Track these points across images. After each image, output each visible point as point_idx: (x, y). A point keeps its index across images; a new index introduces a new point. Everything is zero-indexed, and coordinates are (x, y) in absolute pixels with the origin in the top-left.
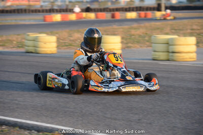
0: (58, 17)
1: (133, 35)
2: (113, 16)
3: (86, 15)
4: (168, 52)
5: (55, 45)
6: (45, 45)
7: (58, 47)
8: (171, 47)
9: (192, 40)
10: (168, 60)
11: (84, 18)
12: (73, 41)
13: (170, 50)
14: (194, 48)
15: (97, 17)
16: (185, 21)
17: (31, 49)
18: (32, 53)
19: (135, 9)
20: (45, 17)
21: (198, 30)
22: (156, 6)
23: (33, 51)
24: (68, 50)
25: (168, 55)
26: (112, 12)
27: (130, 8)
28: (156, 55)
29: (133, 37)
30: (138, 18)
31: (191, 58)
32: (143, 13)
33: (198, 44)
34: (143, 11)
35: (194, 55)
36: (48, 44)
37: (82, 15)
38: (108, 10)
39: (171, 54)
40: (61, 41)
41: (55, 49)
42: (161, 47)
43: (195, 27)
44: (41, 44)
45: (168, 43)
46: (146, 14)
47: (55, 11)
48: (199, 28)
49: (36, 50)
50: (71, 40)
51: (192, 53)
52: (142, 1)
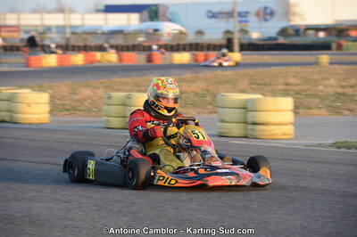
0: (51, 60)
2: (149, 60)
3: (102, 56)
4: (246, 123)
5: (46, 108)
6: (28, 109)
7: (51, 112)
8: (250, 114)
9: (287, 103)
10: (246, 137)
11: (99, 62)
12: (78, 101)
13: (250, 120)
14: (290, 117)
15: (120, 60)
16: (275, 70)
17: (4, 115)
18: (4, 122)
19: (187, 48)
20: (28, 60)
21: (297, 85)
22: (224, 42)
23: (7, 119)
24: (70, 118)
25: (245, 129)
26: (148, 53)
27: (178, 45)
28: (224, 128)
29: (184, 95)
30: (193, 63)
31: (284, 134)
32: (201, 54)
33: (296, 109)
34: (202, 50)
35: (290, 129)
36: (35, 106)
37: (95, 56)
38: (141, 48)
39: (250, 127)
40: (58, 102)
41: (47, 116)
42: (234, 114)
43: (291, 80)
44: (22, 107)
45: (245, 108)
46: (206, 56)
48: (298, 82)
49: (11, 116)
50: (74, 100)
51: (286, 125)
52: (200, 33)
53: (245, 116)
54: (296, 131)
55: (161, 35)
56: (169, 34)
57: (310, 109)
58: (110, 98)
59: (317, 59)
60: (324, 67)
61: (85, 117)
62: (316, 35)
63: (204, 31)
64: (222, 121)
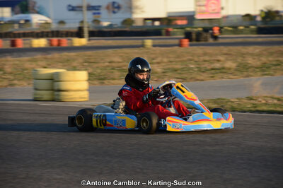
1: (27, 69)
2: (13, 44)
4: (52, 90)
8: (56, 83)
9: (82, 75)
10: (54, 101)
13: (56, 88)
19: (50, 35)
22: (76, 30)
25: (53, 95)
26: (13, 39)
27: (42, 32)
30: (48, 46)
31: (81, 98)
32: (55, 40)
34: (57, 36)
35: (85, 94)
39: (56, 93)
42: (45, 84)
46: (59, 41)
51: (82, 91)
52: (62, 22)
53: (53, 85)
54: (90, 96)
55: (31, 25)
56: (37, 23)
57: (114, 79)
59: (144, 42)
60: (148, 49)
62: (153, 23)
63: (66, 21)
64: (36, 89)
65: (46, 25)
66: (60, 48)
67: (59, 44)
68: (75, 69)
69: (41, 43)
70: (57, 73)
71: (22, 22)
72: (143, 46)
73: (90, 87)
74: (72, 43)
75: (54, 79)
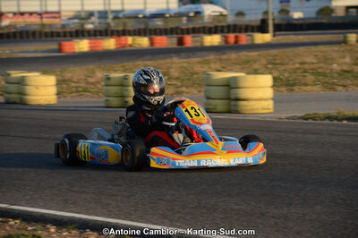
0: (83, 45)
1: (197, 73)
2: (181, 42)
3: (134, 40)
4: (229, 99)
5: (53, 90)
6: (37, 91)
7: (58, 94)
8: (233, 91)
9: (267, 80)
10: (229, 112)
11: (130, 46)
12: (93, 84)
13: (232, 97)
14: (269, 93)
15: (152, 44)
17: (14, 97)
18: (15, 103)
19: (226, 30)
20: (60, 45)
21: (313, 63)
22: (258, 23)
23: (18, 101)
24: (78, 99)
25: (229, 105)
26: (180, 36)
27: (216, 27)
28: (210, 105)
29: (195, 76)
30: (223, 44)
31: (264, 109)
32: (232, 37)
35: (270, 105)
36: (43, 88)
37: (126, 40)
39: (233, 103)
40: (73, 85)
41: (55, 97)
44: (30, 90)
46: (236, 37)
47: (86, 34)
48: (314, 61)
49: (22, 99)
50: (88, 83)
51: (266, 100)
52: (240, 14)
53: (229, 93)
54: (275, 107)
55: (202, 18)
56: (210, 16)
57: (306, 85)
58: (108, 79)
60: (352, 46)
61: (92, 97)
63: (245, 12)
64: (208, 98)
65: (221, 18)
66: (237, 47)
67: (236, 42)
68: (256, 72)
69: (214, 40)
70: (235, 78)
71: (192, 14)
72: (345, 42)
73: (275, 95)
74: (253, 40)
75: (230, 85)
